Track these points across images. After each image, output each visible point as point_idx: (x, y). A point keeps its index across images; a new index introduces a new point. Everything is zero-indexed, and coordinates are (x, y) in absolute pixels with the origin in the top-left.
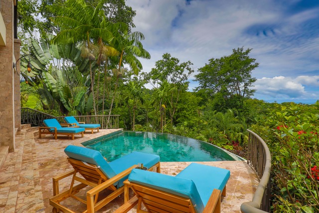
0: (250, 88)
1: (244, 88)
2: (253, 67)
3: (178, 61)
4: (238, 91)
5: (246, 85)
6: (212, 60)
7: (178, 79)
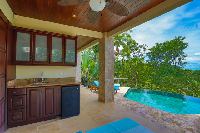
0: (183, 61)
1: (178, 61)
2: (184, 48)
3: (138, 44)
4: (174, 63)
5: (180, 59)
6: (157, 44)
7: (138, 56)
